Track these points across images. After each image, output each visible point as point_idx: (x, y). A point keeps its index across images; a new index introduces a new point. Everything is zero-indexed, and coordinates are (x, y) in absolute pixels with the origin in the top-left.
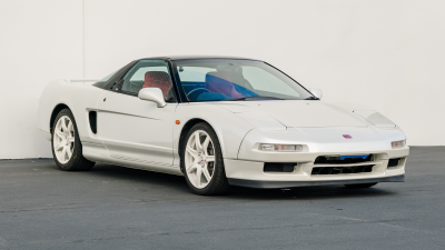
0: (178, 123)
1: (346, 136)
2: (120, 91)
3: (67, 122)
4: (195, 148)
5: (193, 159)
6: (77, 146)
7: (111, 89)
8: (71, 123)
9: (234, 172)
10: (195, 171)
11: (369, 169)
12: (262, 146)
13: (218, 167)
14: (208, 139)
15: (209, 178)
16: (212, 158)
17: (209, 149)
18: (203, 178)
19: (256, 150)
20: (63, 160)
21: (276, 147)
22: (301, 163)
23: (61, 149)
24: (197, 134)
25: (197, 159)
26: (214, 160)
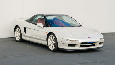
0: (46, 33)
1: (89, 37)
2: (32, 23)
3: (18, 30)
4: (51, 39)
6: (21, 36)
7: (30, 22)
8: (19, 30)
9: (60, 46)
10: (51, 45)
11: (94, 45)
12: (67, 40)
13: (56, 45)
14: (54, 37)
15: (54, 47)
16: (55, 42)
17: (54, 40)
18: (53, 47)
19: (66, 41)
20: (17, 39)
21: (71, 40)
22: (77, 44)
23: (17, 36)
24: (51, 36)
25: (51, 42)
26: (55, 43)
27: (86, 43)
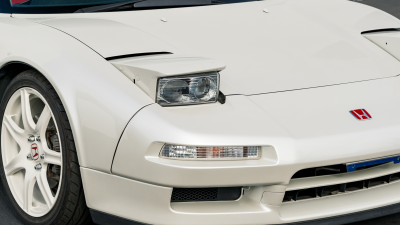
1: (360, 114)
4: (21, 125)
5: (19, 148)
10: (23, 171)
12: (167, 150)
13: (67, 178)
15: (51, 200)
16: (57, 158)
17: (50, 133)
18: (38, 193)
19: (155, 158)
21: (202, 152)
22: (253, 187)
24: (25, 94)
25: (26, 149)
26: (59, 162)
27: (340, 169)
